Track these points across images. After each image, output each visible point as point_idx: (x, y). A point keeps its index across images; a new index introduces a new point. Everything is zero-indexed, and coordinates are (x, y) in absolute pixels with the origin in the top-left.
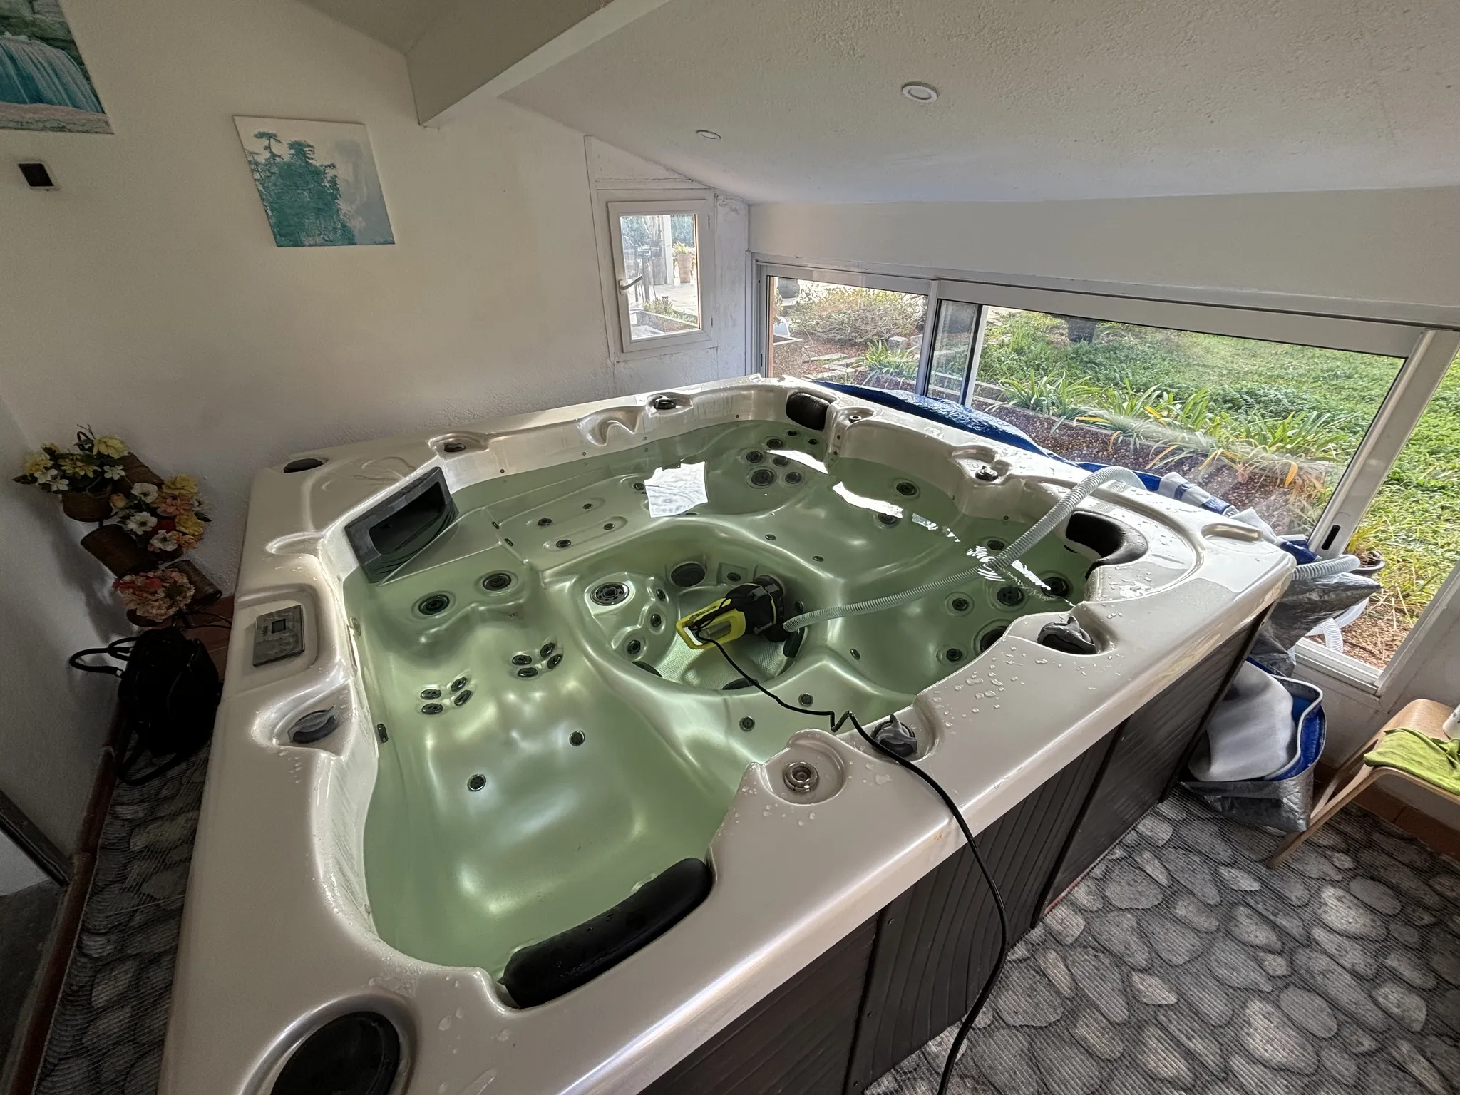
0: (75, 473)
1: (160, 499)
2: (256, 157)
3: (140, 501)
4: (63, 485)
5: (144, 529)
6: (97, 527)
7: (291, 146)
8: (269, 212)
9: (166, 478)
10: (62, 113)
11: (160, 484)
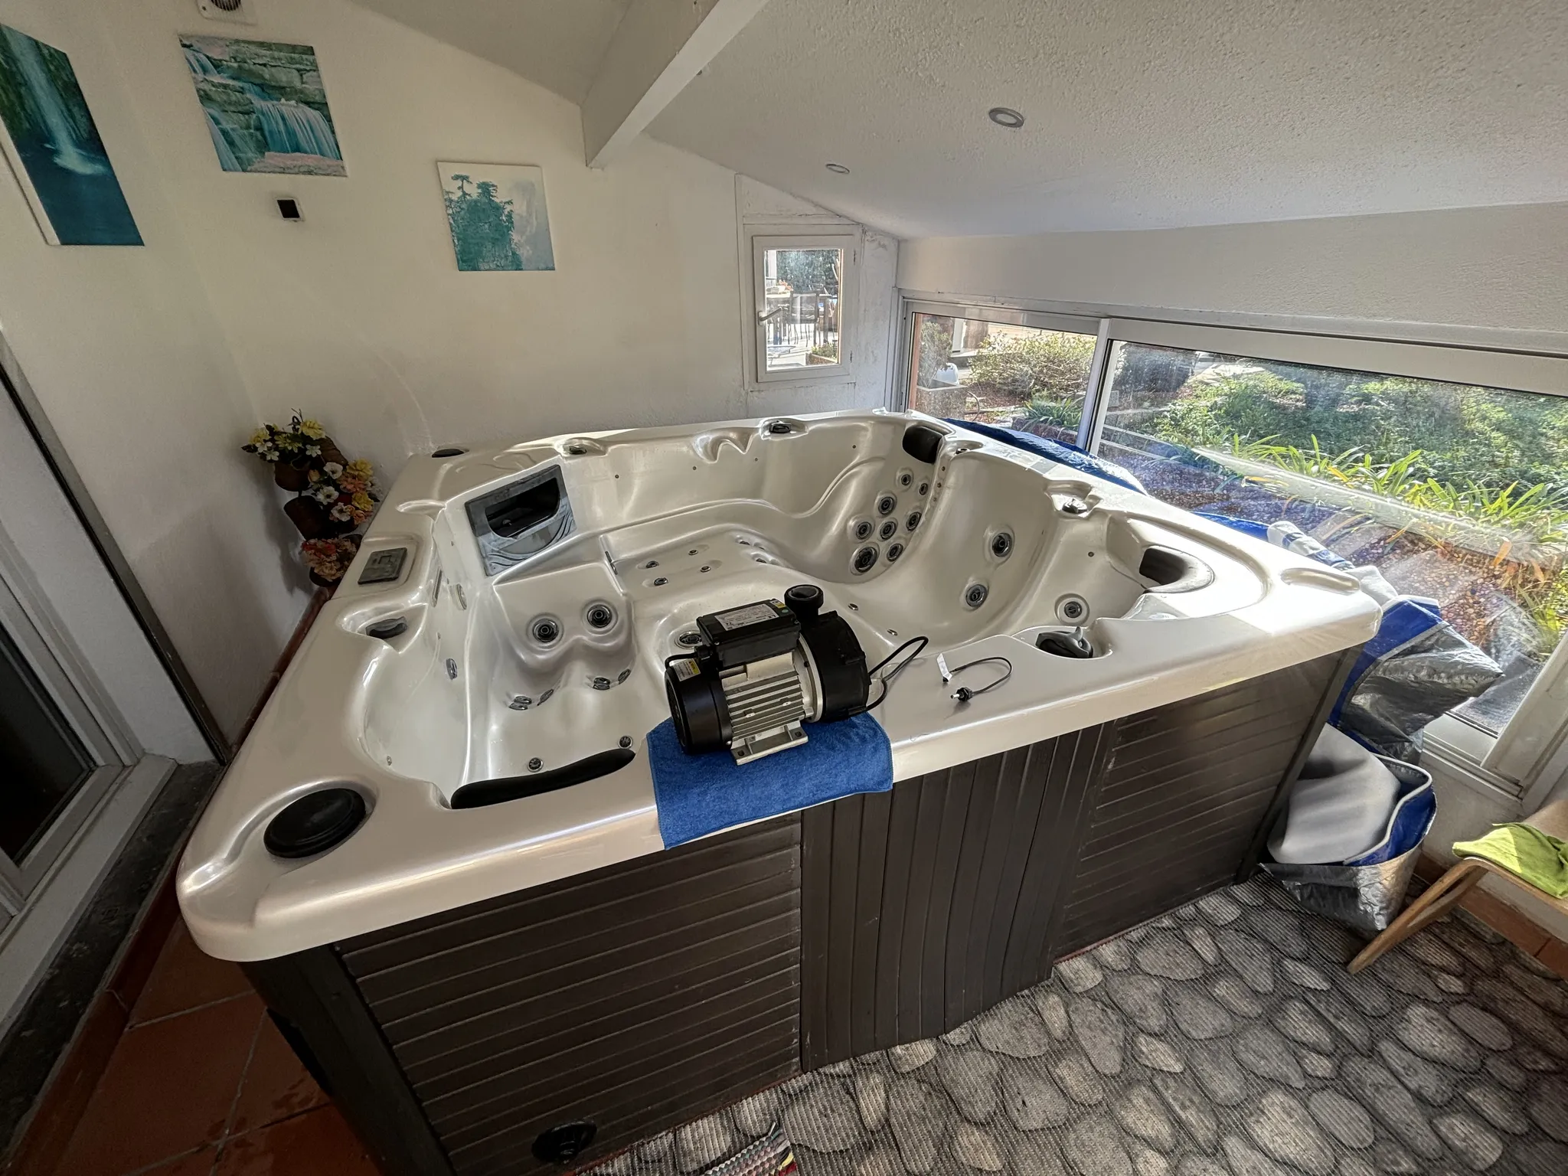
0: (286, 448)
1: (344, 478)
2: (450, 196)
3: (329, 477)
4: (275, 456)
5: (329, 500)
6: (297, 496)
7: (479, 186)
8: (456, 241)
9: (351, 462)
10: (311, 160)
11: (345, 465)
